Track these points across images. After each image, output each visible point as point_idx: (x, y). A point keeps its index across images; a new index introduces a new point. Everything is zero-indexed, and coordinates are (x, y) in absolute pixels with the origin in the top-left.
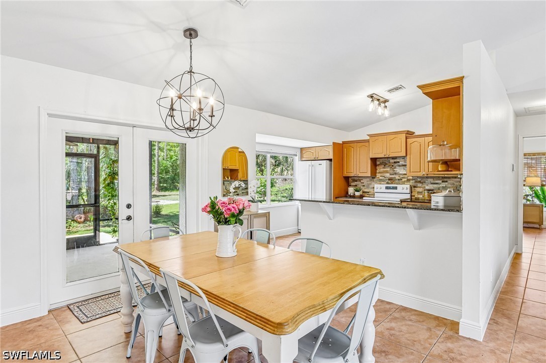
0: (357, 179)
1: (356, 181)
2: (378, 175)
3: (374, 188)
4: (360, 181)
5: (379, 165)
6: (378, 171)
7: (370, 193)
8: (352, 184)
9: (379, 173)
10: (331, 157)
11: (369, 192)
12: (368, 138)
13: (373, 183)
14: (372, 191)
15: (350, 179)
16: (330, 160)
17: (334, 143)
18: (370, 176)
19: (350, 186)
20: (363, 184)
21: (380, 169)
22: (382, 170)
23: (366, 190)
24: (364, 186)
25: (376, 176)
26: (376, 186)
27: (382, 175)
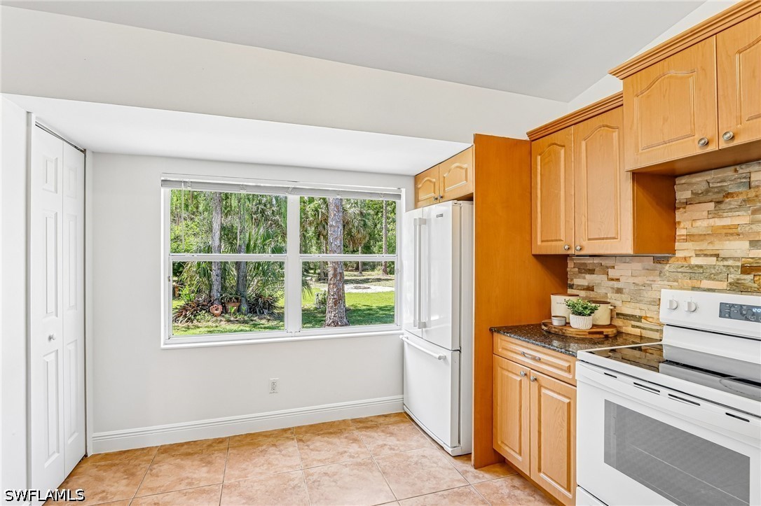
0: (597, 263)
1: (592, 272)
2: (684, 249)
3: (658, 302)
4: (605, 270)
5: (687, 203)
6: (680, 232)
7: (644, 323)
8: (577, 281)
9: (690, 237)
10: (471, 189)
11: (639, 319)
12: (615, 86)
13: (659, 282)
14: (655, 317)
15: (570, 264)
16: (469, 198)
17: (479, 139)
18: (631, 252)
19: (571, 286)
20: (616, 285)
21: (692, 221)
22: (703, 225)
23: (627, 310)
24: (619, 291)
25: (673, 252)
26: (667, 295)
27: (704, 246)
